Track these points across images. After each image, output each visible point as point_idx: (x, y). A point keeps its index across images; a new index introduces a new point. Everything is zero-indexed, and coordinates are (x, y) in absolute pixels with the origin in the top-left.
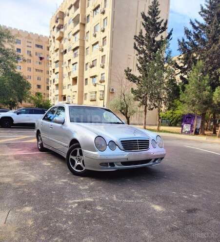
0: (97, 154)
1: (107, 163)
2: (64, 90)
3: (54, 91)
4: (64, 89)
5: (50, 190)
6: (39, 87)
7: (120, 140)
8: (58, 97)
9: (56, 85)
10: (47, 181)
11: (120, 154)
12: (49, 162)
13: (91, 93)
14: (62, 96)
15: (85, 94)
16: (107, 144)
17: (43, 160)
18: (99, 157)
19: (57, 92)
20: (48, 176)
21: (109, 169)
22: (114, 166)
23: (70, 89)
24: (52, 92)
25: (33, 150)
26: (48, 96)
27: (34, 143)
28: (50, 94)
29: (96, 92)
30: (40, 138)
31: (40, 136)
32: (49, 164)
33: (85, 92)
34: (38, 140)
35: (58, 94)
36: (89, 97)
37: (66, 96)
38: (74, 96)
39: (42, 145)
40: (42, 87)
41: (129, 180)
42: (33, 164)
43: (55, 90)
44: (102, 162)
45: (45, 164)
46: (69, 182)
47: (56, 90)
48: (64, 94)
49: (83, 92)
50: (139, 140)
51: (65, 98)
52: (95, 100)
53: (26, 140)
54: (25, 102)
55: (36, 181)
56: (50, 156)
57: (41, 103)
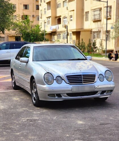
0: (46, 87)
1: (54, 94)
2: (58, 9)
3: (45, 12)
4: (58, 7)
5: (12, 114)
6: (26, 7)
7: (66, 75)
8: (50, 19)
9: (47, 3)
10: (12, 109)
11: (65, 87)
12: (19, 98)
13: (94, 10)
14: (56, 17)
15: (86, 12)
16: (55, 79)
17: (14, 96)
18: (47, 89)
19: (49, 13)
20: (13, 106)
21: (56, 99)
22: (61, 97)
23: (65, 7)
24: (43, 12)
25: (8, 89)
26: (38, 19)
27: (9, 82)
28: (40, 15)
29: (100, 9)
30: (13, 77)
31: (13, 74)
32: (18, 99)
33: (85, 10)
34: (12, 79)
35: (50, 15)
36: (91, 16)
37: (62, 18)
38: (71, 17)
39: (15, 83)
40: (30, 7)
41: (77, 109)
42: (5, 99)
43: (46, 10)
44: (50, 94)
45: (15, 99)
46: (28, 110)
47: (48, 9)
48: (58, 15)
49: (83, 10)
50: (83, 75)
51: (59, 21)
52: (100, 21)
53: (3, 80)
54: (9, 30)
55: (4, 109)
56: (21, 93)
57: (28, 31)
